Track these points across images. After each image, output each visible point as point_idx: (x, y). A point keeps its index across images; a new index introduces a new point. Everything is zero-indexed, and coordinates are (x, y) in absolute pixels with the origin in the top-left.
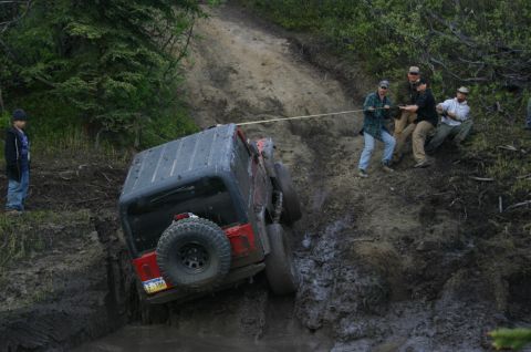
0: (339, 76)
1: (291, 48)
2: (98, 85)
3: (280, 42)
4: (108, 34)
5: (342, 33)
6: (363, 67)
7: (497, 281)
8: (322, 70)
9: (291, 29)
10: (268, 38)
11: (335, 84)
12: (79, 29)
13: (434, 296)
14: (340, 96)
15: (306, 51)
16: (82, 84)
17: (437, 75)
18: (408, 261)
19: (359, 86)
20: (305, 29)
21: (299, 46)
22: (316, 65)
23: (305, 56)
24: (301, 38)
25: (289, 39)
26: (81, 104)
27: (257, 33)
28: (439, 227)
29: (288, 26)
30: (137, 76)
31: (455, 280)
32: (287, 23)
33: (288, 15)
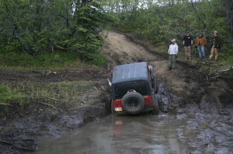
0: (142, 45)
1: (126, 37)
2: (85, 46)
3: (122, 36)
6: (150, 42)
7: (216, 97)
8: (137, 43)
9: (125, 32)
10: (118, 35)
11: (142, 47)
12: (81, 29)
13: (198, 102)
14: (144, 50)
18: (188, 93)
19: (149, 48)
20: (129, 32)
21: (128, 37)
22: (134, 42)
23: (131, 40)
24: (128, 35)
25: (125, 35)
26: (80, 51)
27: (114, 33)
31: (204, 97)
32: (123, 30)
33: (123, 28)
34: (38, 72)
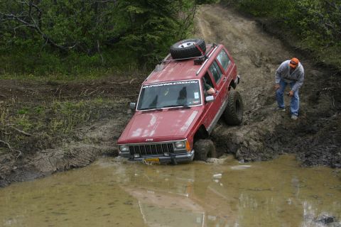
0: (279, 37)
1: (257, 25)
2: (143, 38)
3: (251, 22)
4: (149, 12)
5: (282, 15)
6: (292, 32)
8: (272, 35)
9: (258, 16)
10: (245, 21)
11: (278, 43)
12: (132, 8)
15: (264, 26)
16: (134, 37)
17: (328, 32)
19: (290, 41)
20: (264, 16)
21: (261, 24)
22: (268, 32)
25: (256, 21)
26: (134, 48)
27: (241, 19)
28: (319, 106)
29: (255, 14)
30: (162, 33)
33: (256, 9)
34: (57, 84)
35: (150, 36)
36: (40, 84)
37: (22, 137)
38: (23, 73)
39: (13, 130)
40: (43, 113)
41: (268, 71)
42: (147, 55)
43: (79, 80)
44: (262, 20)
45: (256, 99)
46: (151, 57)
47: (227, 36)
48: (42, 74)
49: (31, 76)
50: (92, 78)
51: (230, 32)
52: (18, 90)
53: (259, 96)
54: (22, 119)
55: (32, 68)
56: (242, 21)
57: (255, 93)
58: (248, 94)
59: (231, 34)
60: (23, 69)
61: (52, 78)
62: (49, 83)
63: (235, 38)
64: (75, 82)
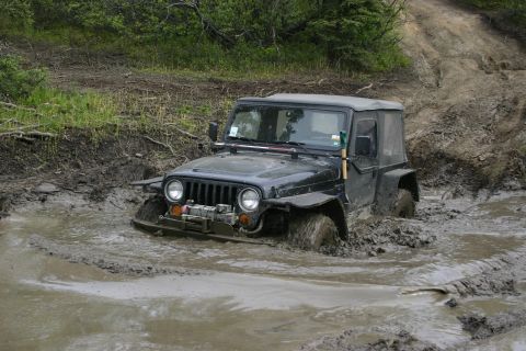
0: (515, 36)
1: (482, 20)
2: (338, 24)
3: (474, 17)
8: (504, 33)
9: (483, 8)
10: (466, 15)
11: (513, 41)
15: (493, 21)
16: (326, 23)
21: (488, 19)
22: (499, 30)
25: (481, 14)
27: (459, 12)
30: (363, 18)
34: (221, 82)
35: (349, 22)
36: (200, 81)
37: (188, 140)
38: (175, 67)
39: (174, 131)
40: (210, 113)
41: (505, 78)
42: (342, 48)
43: (252, 77)
44: (490, 14)
45: (495, 111)
46: (347, 51)
47: (441, 34)
48: (201, 68)
49: (186, 71)
50: (268, 75)
51: (445, 28)
52: (172, 86)
53: (498, 107)
54: (184, 119)
55: (187, 61)
56: (461, 15)
57: (492, 103)
58: (481, 104)
59: (445, 31)
60: (175, 63)
61: (214, 74)
62: (211, 80)
63: (453, 35)
64: (245, 80)
